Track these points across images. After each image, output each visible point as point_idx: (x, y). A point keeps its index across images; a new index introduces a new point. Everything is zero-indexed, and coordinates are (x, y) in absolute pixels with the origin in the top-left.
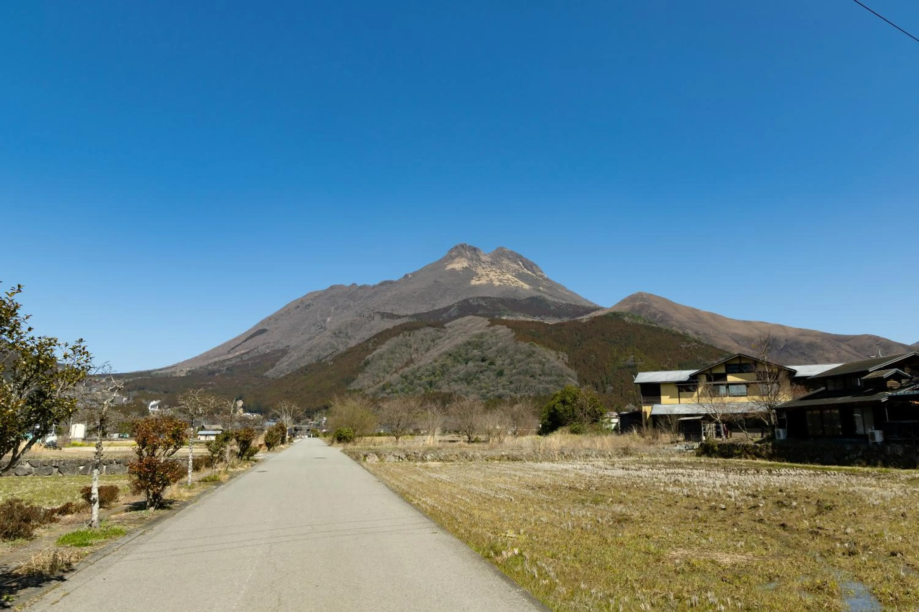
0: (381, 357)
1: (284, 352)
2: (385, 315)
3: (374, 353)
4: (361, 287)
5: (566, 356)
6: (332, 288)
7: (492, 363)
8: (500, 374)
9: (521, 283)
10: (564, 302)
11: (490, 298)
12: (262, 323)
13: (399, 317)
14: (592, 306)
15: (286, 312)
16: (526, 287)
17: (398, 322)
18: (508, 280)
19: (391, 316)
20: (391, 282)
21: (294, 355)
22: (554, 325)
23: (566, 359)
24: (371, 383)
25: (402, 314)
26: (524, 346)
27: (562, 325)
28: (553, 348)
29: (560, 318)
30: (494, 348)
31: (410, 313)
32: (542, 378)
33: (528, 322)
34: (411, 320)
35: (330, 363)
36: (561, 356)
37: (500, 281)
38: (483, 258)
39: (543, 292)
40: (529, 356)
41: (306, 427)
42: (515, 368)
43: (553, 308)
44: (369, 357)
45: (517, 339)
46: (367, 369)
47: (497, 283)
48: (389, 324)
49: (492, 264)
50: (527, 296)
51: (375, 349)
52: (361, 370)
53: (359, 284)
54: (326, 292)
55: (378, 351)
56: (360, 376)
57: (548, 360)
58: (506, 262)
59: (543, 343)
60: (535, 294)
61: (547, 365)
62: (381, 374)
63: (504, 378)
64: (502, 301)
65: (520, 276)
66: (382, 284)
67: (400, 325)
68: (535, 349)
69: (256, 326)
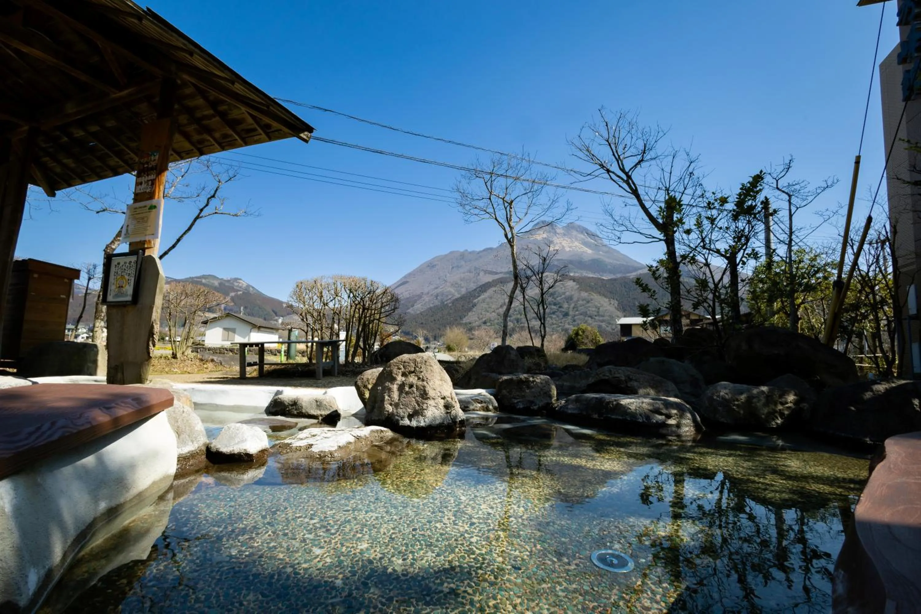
0: (484, 301)
1: (420, 296)
2: (486, 272)
3: (479, 298)
4: (470, 253)
5: (617, 302)
6: (451, 253)
7: (560, 307)
8: (566, 315)
9: (586, 249)
10: (618, 263)
11: (562, 260)
12: (405, 277)
13: (496, 273)
14: (639, 265)
15: (420, 271)
16: (589, 251)
17: (497, 277)
18: (576, 247)
19: (491, 273)
20: (491, 249)
21: (426, 298)
22: (609, 280)
23: (616, 305)
24: (477, 319)
25: (498, 271)
26: (584, 294)
27: (615, 280)
28: (606, 297)
29: (614, 274)
30: (563, 296)
31: (503, 270)
32: (597, 318)
33: (589, 278)
34: (505, 276)
35: (450, 305)
36: (612, 303)
37: (570, 247)
38: (558, 231)
39: (601, 256)
40: (588, 302)
41: (433, 346)
42: (577, 310)
43: (609, 267)
44: (476, 301)
45: (580, 289)
46: (474, 309)
47: (568, 249)
48: (489, 278)
49: (565, 235)
50: (590, 258)
51: (479, 296)
52: (470, 310)
53: (469, 250)
54: (446, 255)
55: (482, 297)
56: (470, 314)
57: (602, 306)
58: (574, 233)
59: (600, 293)
60: (596, 257)
61: (601, 309)
62: (483, 313)
63: (570, 317)
64: (571, 262)
65: (585, 244)
66: (484, 250)
67: (498, 279)
68: (592, 297)
69: (401, 279)
